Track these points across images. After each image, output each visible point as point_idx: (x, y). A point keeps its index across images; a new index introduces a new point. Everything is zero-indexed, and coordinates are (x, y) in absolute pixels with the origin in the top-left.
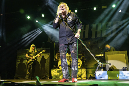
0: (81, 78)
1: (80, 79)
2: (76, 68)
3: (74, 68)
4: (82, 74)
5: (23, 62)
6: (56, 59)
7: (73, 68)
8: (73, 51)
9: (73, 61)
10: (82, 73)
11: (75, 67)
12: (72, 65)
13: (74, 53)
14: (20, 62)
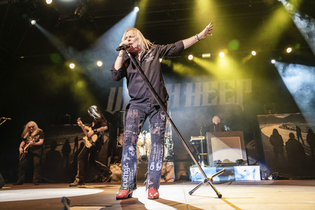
0: (165, 179)
1: (163, 181)
2: (159, 165)
3: (155, 165)
4: (166, 173)
5: (56, 150)
6: (119, 144)
7: (152, 165)
8: (156, 130)
9: (155, 151)
10: (168, 170)
11: (157, 165)
12: (151, 159)
13: (159, 133)
14: (49, 149)
